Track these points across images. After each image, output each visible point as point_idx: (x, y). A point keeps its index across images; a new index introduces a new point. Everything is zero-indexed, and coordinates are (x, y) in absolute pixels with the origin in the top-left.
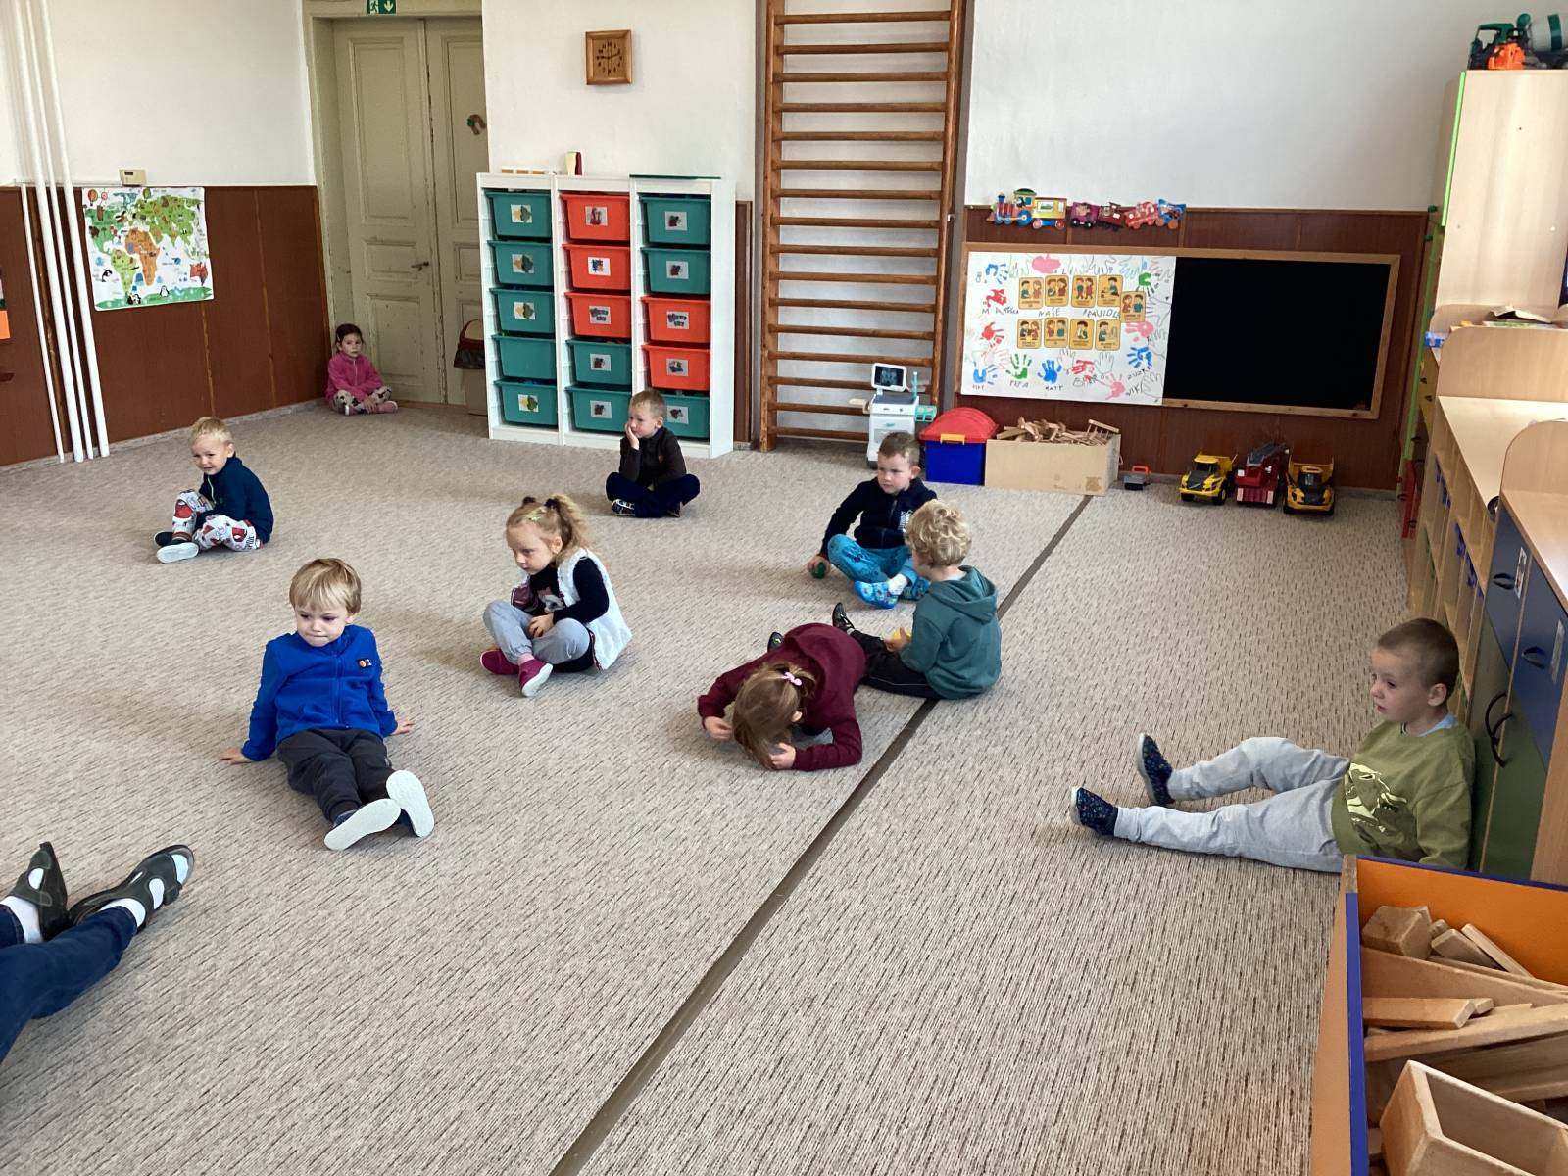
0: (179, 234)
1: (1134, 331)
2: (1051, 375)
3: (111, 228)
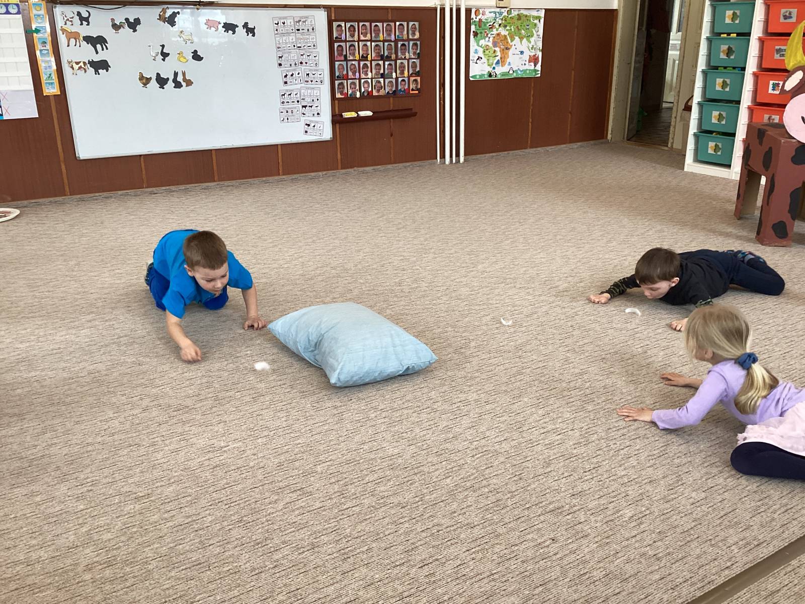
0: (525, 36)
3: (486, 32)
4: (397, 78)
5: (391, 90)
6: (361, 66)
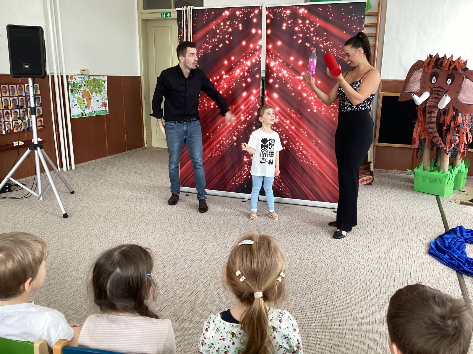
0: (98, 92)
3: (77, 89)
4: (29, 120)
5: (26, 128)
6: (5, 113)
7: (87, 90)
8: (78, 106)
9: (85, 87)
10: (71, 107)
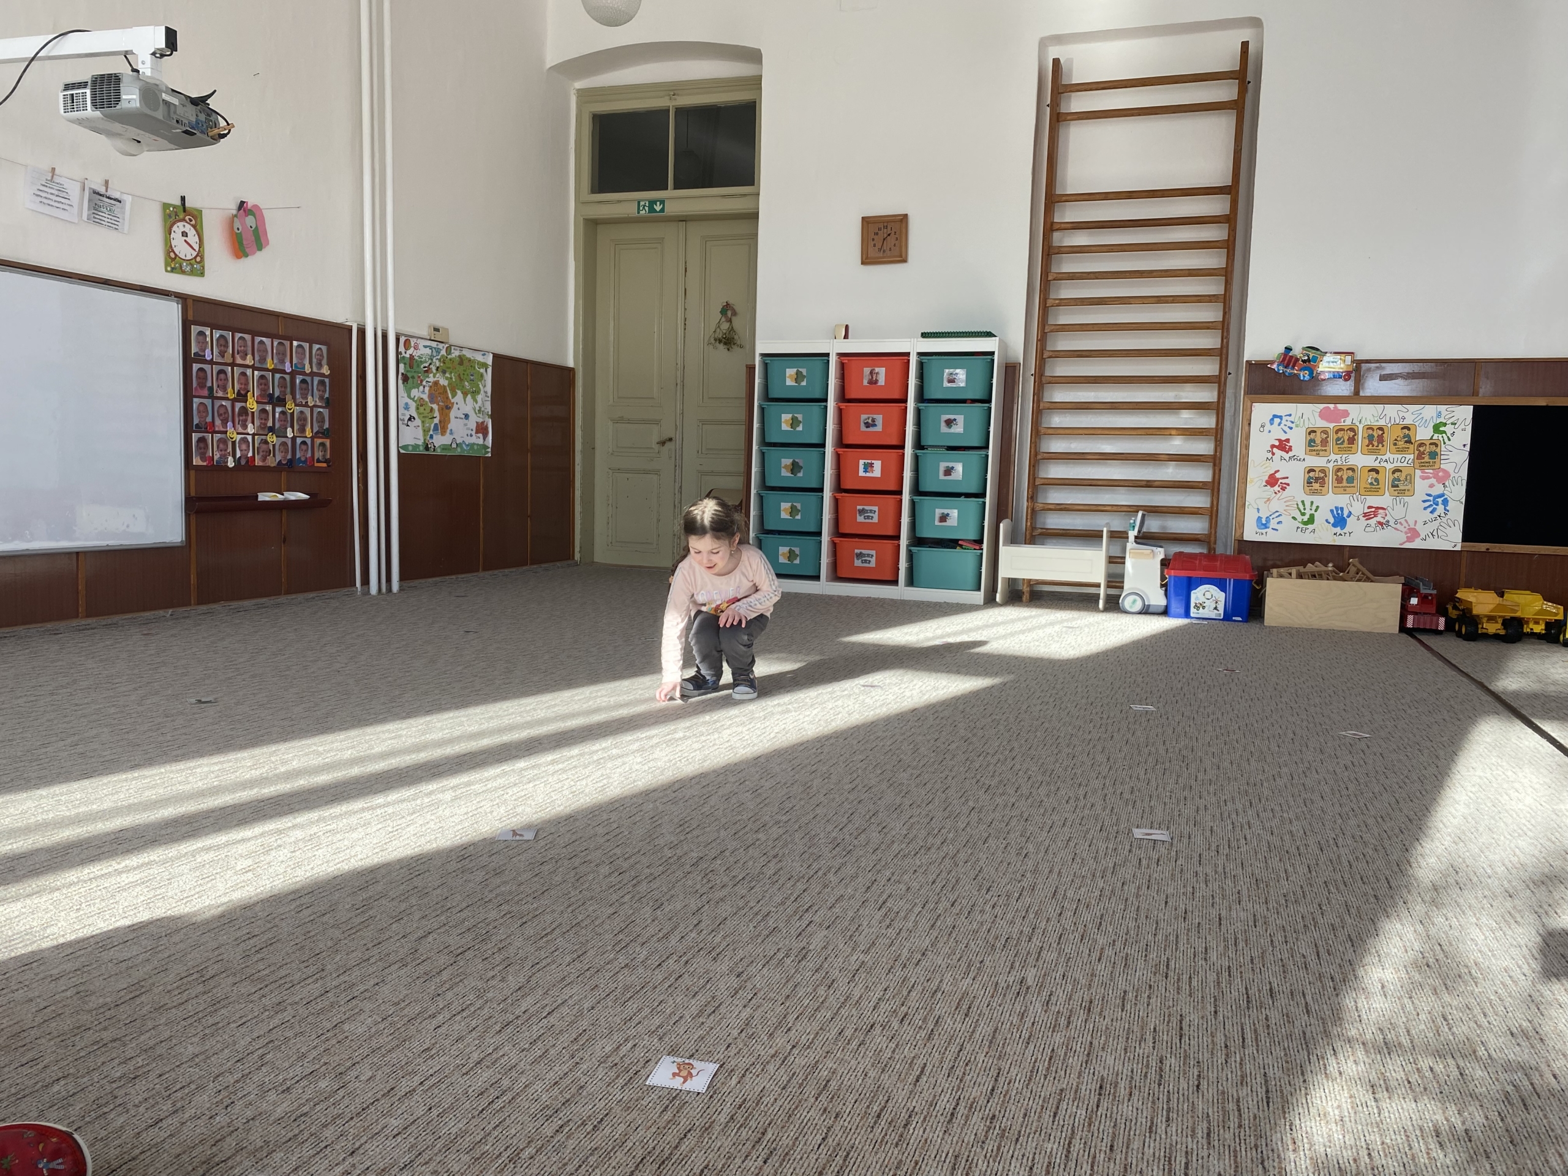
0: (469, 392)
1: (1428, 478)
2: (1339, 520)
3: (419, 377)
4: (294, 439)
5: (285, 457)
6: (237, 410)
7: (443, 382)
8: (418, 422)
9: (438, 375)
10: (400, 422)
